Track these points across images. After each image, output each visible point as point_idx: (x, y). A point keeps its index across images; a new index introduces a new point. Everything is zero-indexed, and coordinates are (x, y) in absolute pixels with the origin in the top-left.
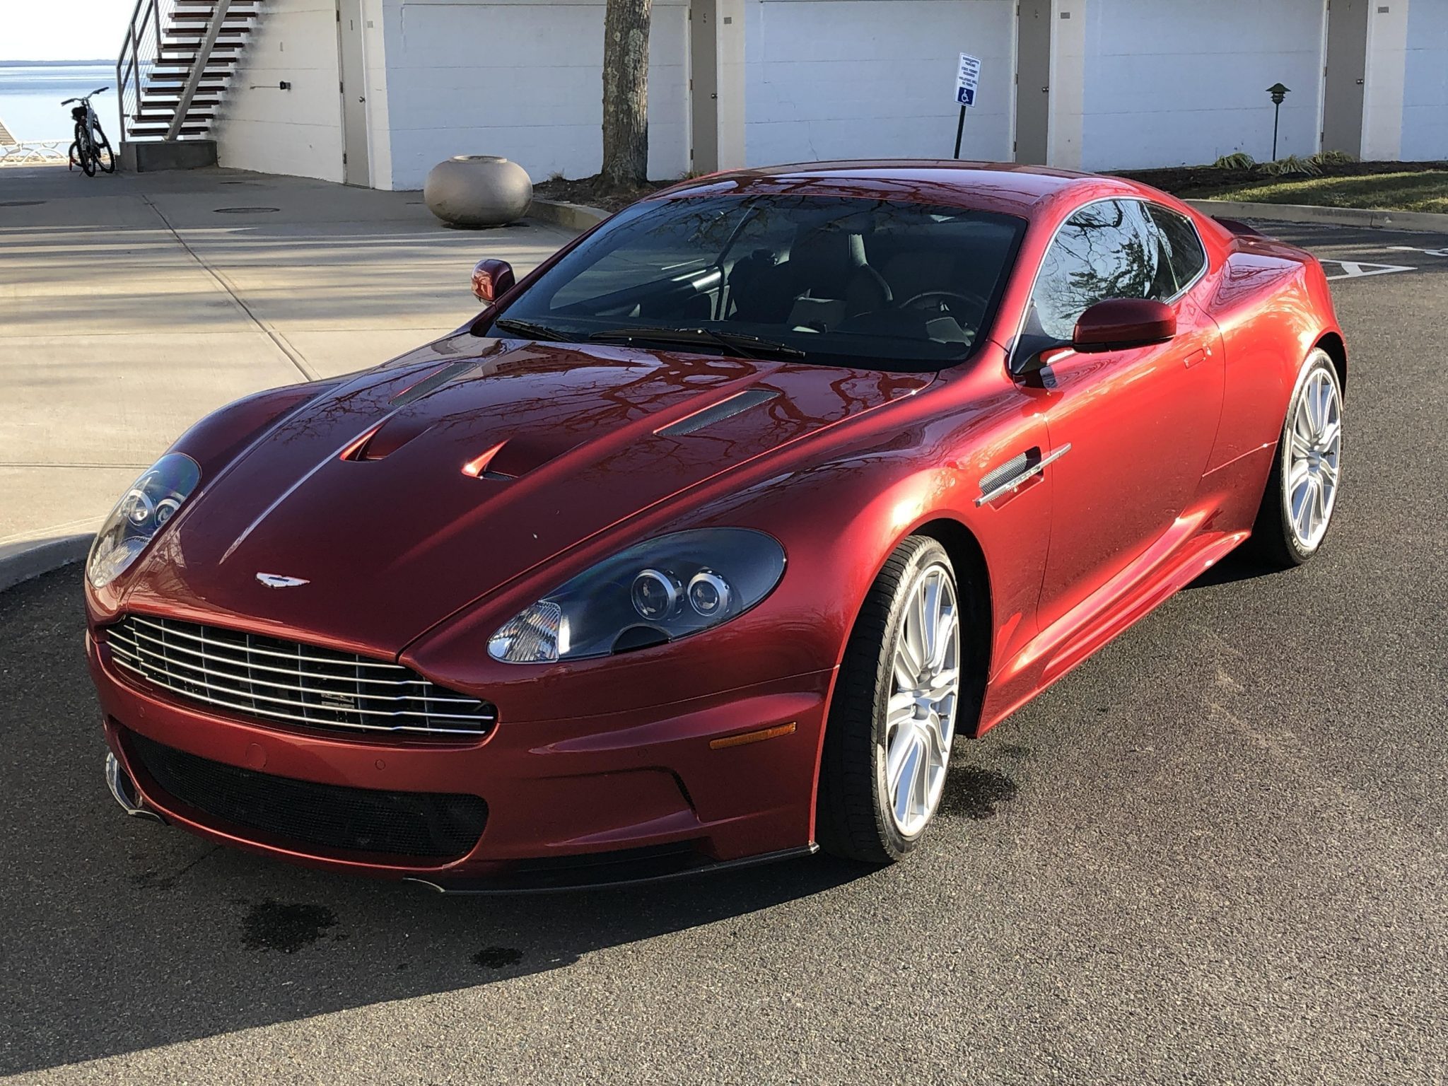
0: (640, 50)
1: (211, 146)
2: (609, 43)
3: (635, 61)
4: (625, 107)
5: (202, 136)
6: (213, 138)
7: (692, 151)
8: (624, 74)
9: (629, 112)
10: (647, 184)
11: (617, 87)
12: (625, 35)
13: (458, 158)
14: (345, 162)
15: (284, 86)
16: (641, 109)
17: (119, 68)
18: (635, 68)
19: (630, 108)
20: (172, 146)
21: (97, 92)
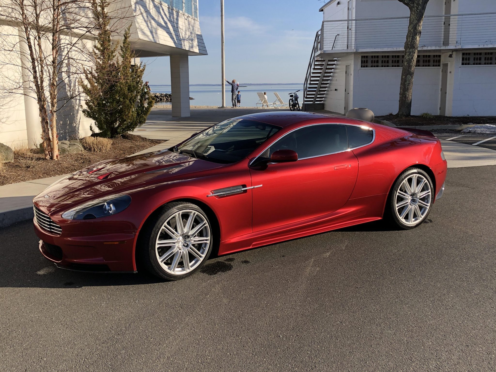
0: (410, 81)
1: (323, 104)
2: (402, 79)
3: (408, 84)
4: (404, 96)
5: (322, 102)
6: (324, 103)
7: (440, 108)
8: (405, 87)
9: (405, 97)
10: (409, 116)
11: (403, 90)
12: (406, 77)
13: (355, 108)
14: (345, 109)
15: (336, 90)
16: (409, 96)
17: (304, 85)
18: (408, 85)
19: (406, 96)
20: (314, 104)
21: (297, 91)
